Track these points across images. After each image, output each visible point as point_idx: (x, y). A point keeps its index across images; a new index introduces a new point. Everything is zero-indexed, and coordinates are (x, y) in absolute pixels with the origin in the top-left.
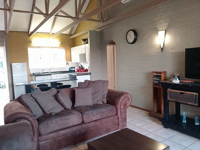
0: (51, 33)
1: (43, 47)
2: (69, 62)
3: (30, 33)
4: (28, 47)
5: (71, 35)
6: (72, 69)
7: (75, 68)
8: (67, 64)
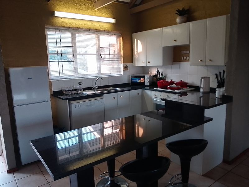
2: (129, 65)
4: (46, 27)
5: (135, 6)
6: (138, 80)
7: (144, 77)
8: (125, 68)
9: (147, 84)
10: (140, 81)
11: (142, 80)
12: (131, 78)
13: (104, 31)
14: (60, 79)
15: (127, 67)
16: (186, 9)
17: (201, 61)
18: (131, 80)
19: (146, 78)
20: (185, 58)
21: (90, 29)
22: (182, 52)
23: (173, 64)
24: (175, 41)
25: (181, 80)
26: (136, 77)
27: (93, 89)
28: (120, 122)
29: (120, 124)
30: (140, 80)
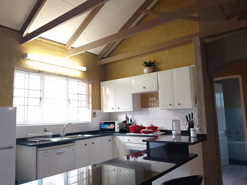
0: (70, 47)
1: (49, 74)
2: (97, 111)
3: (25, 34)
5: (103, 58)
6: (107, 127)
7: (114, 123)
8: (94, 114)
9: (117, 130)
10: (109, 128)
11: (112, 126)
12: (100, 125)
13: (74, 78)
14: (24, 125)
15: (95, 113)
16: (152, 62)
17: (170, 105)
18: (100, 127)
19: (116, 124)
20: (152, 104)
21: (60, 75)
22: (149, 99)
23: (141, 110)
24: (144, 88)
25: (152, 125)
26: (105, 123)
27: (61, 136)
28: (86, 176)
29: (86, 179)
30: (109, 126)
